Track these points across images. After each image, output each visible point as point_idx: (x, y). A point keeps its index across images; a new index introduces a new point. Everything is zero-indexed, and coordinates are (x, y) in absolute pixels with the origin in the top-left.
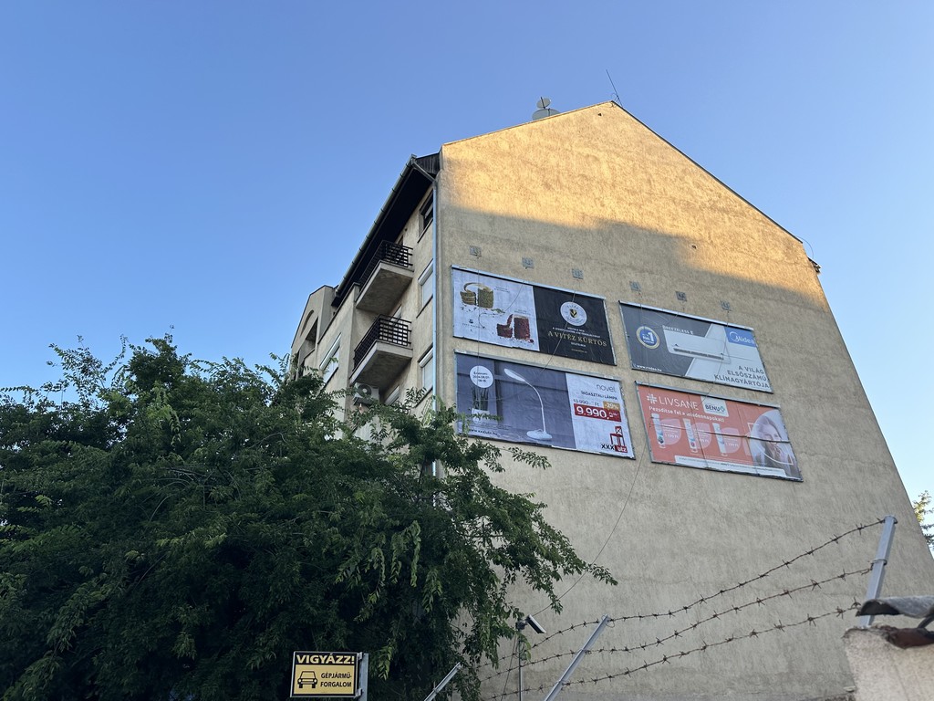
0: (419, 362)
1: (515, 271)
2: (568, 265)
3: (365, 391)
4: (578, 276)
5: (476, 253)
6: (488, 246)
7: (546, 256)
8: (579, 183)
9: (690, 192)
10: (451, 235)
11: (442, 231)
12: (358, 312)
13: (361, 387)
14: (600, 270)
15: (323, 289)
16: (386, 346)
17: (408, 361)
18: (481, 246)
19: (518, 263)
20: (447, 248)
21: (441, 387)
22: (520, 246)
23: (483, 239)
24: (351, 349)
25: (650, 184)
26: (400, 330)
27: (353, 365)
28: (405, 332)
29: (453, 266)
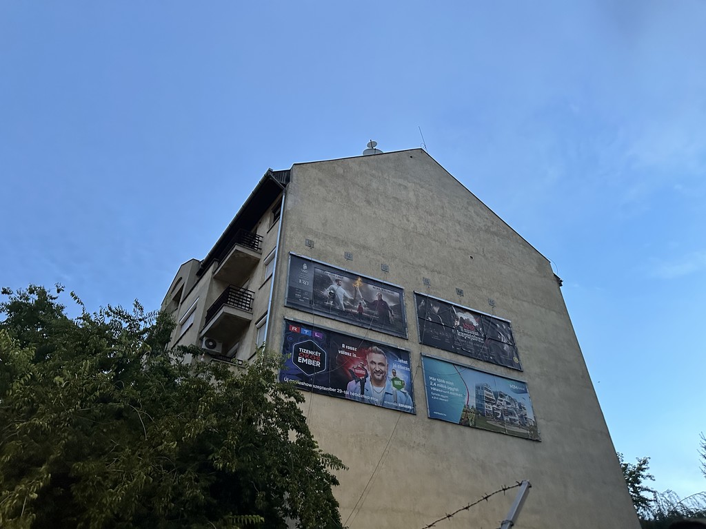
0: (256, 324)
1: (338, 261)
2: (378, 261)
3: (211, 344)
4: (385, 269)
5: (310, 244)
6: (320, 241)
7: (363, 253)
8: (392, 203)
9: (471, 218)
10: (293, 231)
11: (286, 226)
12: (214, 282)
13: (207, 341)
14: (402, 266)
15: (192, 262)
16: (231, 309)
17: (248, 323)
18: (315, 240)
19: (341, 256)
20: (288, 239)
21: (270, 345)
22: (344, 243)
23: (317, 235)
24: (204, 309)
25: (443, 210)
26: (245, 298)
27: (205, 323)
28: (248, 299)
29: (291, 252)
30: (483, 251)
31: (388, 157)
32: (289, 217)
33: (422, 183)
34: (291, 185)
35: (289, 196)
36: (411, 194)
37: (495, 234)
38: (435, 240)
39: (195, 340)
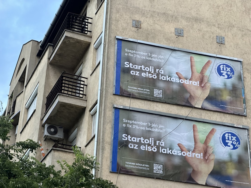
0: (90, 111)
1: (168, 39)
2: (213, 33)
3: (52, 130)
4: (221, 42)
5: (137, 25)
6: (148, 19)
7: (195, 26)
10: (118, 12)
11: (111, 8)
12: (50, 67)
13: (49, 128)
14: (240, 35)
15: (31, 42)
16: (66, 98)
17: (83, 110)
18: (142, 20)
19: (171, 33)
20: (114, 23)
21: (101, 135)
22: (174, 18)
23: (144, 14)
24: (44, 96)
26: (79, 85)
27: (45, 109)
28: (82, 86)
29: (118, 37)
39: (38, 126)
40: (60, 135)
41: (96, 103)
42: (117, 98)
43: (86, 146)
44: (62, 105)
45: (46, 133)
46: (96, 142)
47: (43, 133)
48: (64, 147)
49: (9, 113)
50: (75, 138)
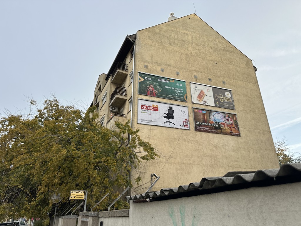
0: (129, 101)
1: (158, 73)
2: (175, 71)
4: (178, 74)
5: (146, 67)
6: (150, 65)
7: (168, 68)
8: (181, 43)
9: (217, 45)
10: (139, 62)
11: (136, 60)
13: (112, 107)
14: (185, 72)
15: (103, 74)
16: (119, 96)
17: (126, 100)
18: (148, 65)
19: (159, 70)
20: (137, 66)
21: (134, 109)
22: (160, 65)
23: (149, 62)
24: (110, 95)
25: (204, 42)
26: (124, 91)
27: (110, 100)
28: (125, 91)
29: (139, 72)
30: (222, 60)
31: (179, 20)
32: (137, 56)
33: (195, 31)
34: (137, 41)
35: (137, 46)
36: (190, 37)
37: (227, 51)
38: (200, 58)
39: (108, 107)
40: (116, 110)
41: (131, 97)
42: (139, 95)
43: (127, 114)
44: (117, 98)
45: (111, 109)
46: (131, 113)
47: (110, 109)
48: (118, 114)
49: (95, 102)
50: (123, 111)
